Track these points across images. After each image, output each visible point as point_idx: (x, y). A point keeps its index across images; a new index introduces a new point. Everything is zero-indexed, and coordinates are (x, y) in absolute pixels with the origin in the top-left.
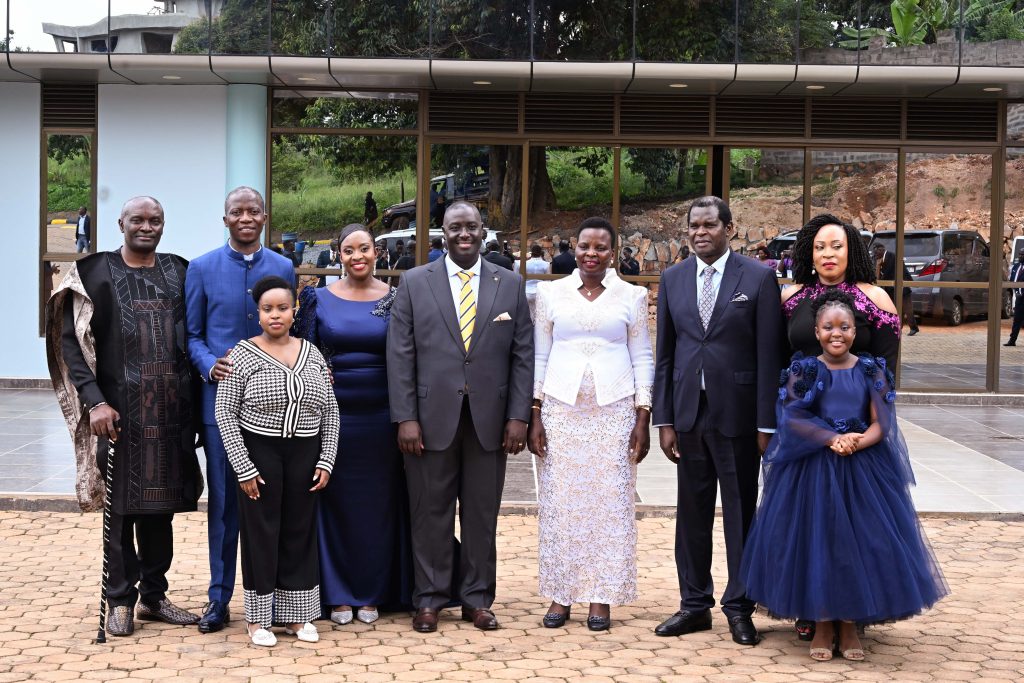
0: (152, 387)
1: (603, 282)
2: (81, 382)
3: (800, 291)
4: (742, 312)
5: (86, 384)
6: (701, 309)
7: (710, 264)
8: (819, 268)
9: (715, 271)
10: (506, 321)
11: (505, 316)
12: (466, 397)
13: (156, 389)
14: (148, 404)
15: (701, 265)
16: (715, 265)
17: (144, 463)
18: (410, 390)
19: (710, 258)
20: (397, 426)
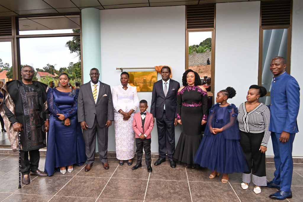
0: (33, 115)
1: (127, 86)
2: (9, 117)
3: (184, 88)
4: (174, 92)
5: (11, 117)
6: (164, 92)
7: (166, 81)
8: (188, 82)
9: (167, 83)
10: (106, 96)
11: (106, 95)
12: (96, 115)
13: (34, 116)
14: (32, 120)
15: (164, 82)
16: (167, 82)
17: (32, 136)
18: (83, 114)
19: (166, 80)
20: (80, 123)
